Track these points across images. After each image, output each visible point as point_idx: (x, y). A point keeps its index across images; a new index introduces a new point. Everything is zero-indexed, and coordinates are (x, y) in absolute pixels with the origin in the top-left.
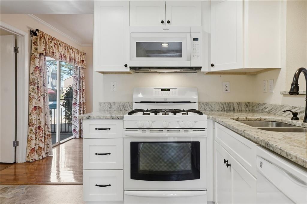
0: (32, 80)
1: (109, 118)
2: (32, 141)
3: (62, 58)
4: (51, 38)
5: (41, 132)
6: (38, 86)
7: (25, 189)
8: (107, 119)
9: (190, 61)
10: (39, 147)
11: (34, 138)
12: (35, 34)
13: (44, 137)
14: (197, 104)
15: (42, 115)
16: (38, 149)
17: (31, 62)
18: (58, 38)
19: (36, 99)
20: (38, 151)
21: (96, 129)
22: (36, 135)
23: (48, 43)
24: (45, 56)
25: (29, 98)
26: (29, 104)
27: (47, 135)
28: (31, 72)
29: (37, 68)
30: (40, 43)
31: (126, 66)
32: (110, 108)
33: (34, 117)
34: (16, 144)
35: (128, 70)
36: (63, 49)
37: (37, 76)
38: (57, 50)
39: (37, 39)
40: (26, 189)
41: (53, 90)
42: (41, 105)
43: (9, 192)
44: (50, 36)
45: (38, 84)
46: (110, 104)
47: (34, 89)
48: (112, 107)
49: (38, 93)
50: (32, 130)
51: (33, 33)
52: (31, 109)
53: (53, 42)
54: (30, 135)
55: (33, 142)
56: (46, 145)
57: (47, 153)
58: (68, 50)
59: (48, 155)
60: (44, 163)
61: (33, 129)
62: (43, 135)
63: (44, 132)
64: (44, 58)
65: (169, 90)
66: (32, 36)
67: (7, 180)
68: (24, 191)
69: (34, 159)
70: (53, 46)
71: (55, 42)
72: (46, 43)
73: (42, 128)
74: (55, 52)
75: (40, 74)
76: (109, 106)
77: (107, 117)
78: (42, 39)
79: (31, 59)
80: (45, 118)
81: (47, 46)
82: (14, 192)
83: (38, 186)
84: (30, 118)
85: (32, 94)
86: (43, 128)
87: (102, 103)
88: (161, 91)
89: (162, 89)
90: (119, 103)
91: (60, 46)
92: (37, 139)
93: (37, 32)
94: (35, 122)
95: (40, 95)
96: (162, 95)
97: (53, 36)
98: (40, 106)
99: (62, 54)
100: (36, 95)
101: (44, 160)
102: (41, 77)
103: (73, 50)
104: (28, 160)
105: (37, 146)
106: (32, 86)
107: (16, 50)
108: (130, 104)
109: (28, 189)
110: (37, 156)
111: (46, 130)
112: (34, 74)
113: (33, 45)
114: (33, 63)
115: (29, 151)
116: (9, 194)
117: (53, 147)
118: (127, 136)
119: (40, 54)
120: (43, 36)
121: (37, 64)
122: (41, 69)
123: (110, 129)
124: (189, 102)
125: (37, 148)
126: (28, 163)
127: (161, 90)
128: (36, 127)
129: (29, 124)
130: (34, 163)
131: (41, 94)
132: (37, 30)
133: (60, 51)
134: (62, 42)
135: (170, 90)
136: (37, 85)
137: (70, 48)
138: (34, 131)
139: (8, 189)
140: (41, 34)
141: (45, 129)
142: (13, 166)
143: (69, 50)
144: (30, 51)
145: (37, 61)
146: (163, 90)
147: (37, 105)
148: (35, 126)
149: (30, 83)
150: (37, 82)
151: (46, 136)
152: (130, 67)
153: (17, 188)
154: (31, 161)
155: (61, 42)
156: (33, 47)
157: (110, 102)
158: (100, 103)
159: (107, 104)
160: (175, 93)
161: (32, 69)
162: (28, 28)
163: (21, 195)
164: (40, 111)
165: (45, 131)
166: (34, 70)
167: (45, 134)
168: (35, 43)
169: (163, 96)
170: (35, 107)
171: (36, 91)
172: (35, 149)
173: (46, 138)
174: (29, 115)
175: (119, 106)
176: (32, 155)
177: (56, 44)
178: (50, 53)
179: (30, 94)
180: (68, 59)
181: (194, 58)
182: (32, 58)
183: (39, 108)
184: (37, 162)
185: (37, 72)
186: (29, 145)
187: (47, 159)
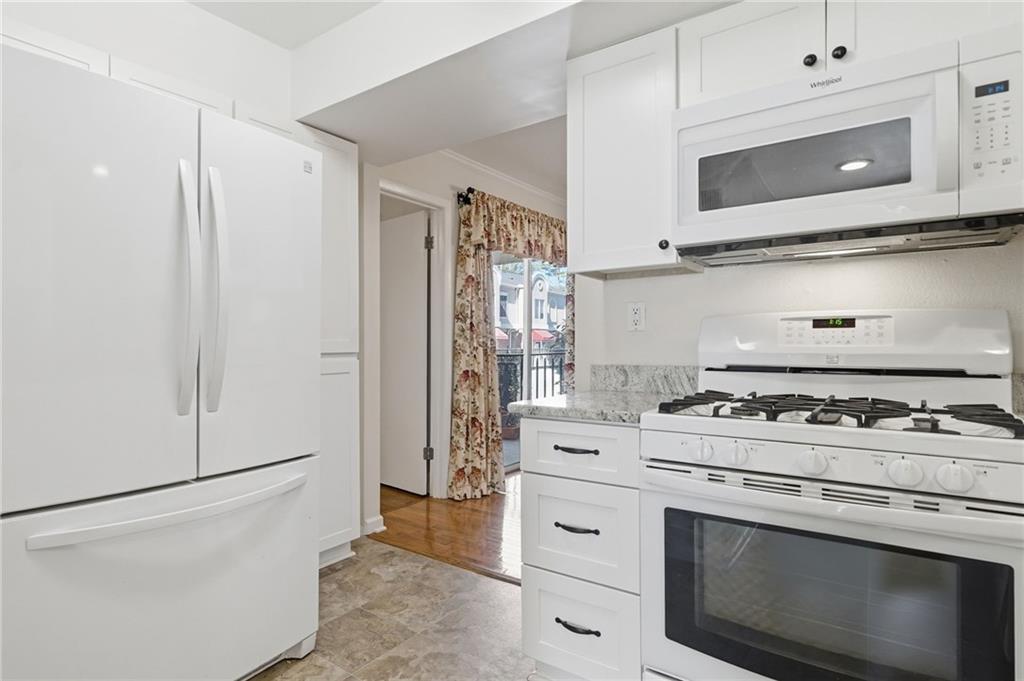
0: (459, 308)
1: (594, 416)
2: (458, 451)
3: (530, 251)
4: (504, 206)
5: (479, 432)
6: (471, 323)
7: (421, 566)
8: (589, 418)
9: (955, 193)
10: (474, 468)
11: (463, 446)
12: (467, 201)
13: (484, 446)
14: (1007, 383)
15: (482, 391)
16: (472, 473)
17: (459, 266)
18: (521, 203)
19: (468, 353)
20: (473, 478)
21: (556, 448)
22: (467, 439)
23: (494, 218)
24: (489, 250)
25: (454, 351)
26: (453, 366)
27: (493, 441)
28: (458, 292)
29: (470, 279)
30: (477, 220)
31: (664, 245)
32: (625, 384)
33: (464, 394)
34: (429, 454)
35: (671, 258)
36: (534, 228)
37: (469, 299)
38: (519, 233)
39: (469, 212)
40: (424, 568)
41: (550, 332)
42: (479, 369)
43: (391, 565)
44: (500, 200)
45: (472, 317)
46: (625, 371)
47: (463, 331)
48: (630, 379)
49: (472, 339)
50: (458, 427)
51: (463, 199)
52: (457, 378)
53: (508, 214)
54: (456, 438)
55: (461, 454)
56: (489, 466)
57: (492, 486)
58: (548, 228)
59: (496, 490)
60: (484, 508)
61: (462, 423)
62: (483, 440)
63: (484, 433)
64: (486, 255)
65: (849, 323)
66: (461, 207)
67: (399, 534)
68: (419, 571)
69: (462, 495)
70: (509, 224)
71: (515, 214)
72: (491, 219)
73: (481, 424)
74: (512, 237)
75: (477, 294)
76: (622, 378)
77: (588, 415)
78: (481, 209)
79: (457, 259)
80: (486, 399)
81: (494, 225)
82: (400, 567)
83: (450, 566)
84: (456, 397)
85: (460, 341)
86: (484, 424)
87: (599, 366)
88: (814, 327)
89: (814, 321)
90: (651, 367)
91: (526, 223)
92: (470, 449)
93: (470, 196)
94: (466, 408)
95: (475, 344)
96: (818, 343)
97: (509, 199)
98: (476, 371)
99: (532, 242)
100: (467, 344)
101: (485, 501)
102: (479, 300)
103: (560, 229)
104: (451, 495)
105: (470, 465)
106: (460, 323)
107: (429, 243)
108: (691, 374)
109: (428, 569)
110: (470, 488)
111: (490, 428)
112: (464, 294)
113: (462, 226)
114: (462, 269)
115: (453, 474)
116: (391, 569)
117: (507, 474)
118: (651, 484)
119: (479, 246)
120: (483, 202)
121: (471, 271)
122: (478, 283)
123: (596, 452)
124: (961, 374)
125: (468, 470)
126: (451, 502)
127: (811, 323)
128: (467, 420)
129: (453, 412)
130: (462, 504)
131: (478, 342)
132: (471, 190)
133: (527, 233)
134: (533, 212)
135: (857, 322)
136: (469, 321)
137: (555, 223)
138: (463, 429)
139: (395, 556)
140: (479, 198)
141: (487, 426)
142: (422, 504)
143: (552, 228)
144: (456, 242)
145: (471, 261)
146: (819, 323)
147: (470, 369)
148: (465, 417)
149: (457, 317)
150: (469, 312)
151: (490, 444)
152: (678, 250)
153: (408, 561)
154: (457, 498)
155: (529, 210)
156: (464, 230)
157: (623, 366)
158: (593, 367)
159: (612, 371)
160: (881, 335)
161: (461, 283)
162: (453, 188)
163: (411, 579)
164: (477, 383)
165: (487, 430)
166: (464, 286)
167: (487, 438)
168: (466, 222)
169: (824, 345)
170: (466, 372)
171: (468, 333)
172: (465, 470)
173: (490, 448)
174: (454, 390)
175: (653, 377)
176: (459, 484)
177: (516, 218)
178: (499, 240)
179: (455, 342)
180: (549, 252)
181: (981, 175)
182: (460, 257)
183: (475, 374)
184: (469, 504)
185: (469, 290)
186: (452, 461)
187: (493, 500)
